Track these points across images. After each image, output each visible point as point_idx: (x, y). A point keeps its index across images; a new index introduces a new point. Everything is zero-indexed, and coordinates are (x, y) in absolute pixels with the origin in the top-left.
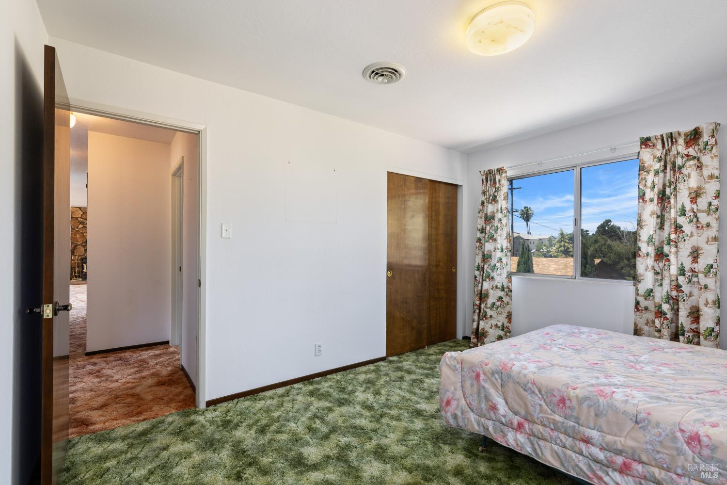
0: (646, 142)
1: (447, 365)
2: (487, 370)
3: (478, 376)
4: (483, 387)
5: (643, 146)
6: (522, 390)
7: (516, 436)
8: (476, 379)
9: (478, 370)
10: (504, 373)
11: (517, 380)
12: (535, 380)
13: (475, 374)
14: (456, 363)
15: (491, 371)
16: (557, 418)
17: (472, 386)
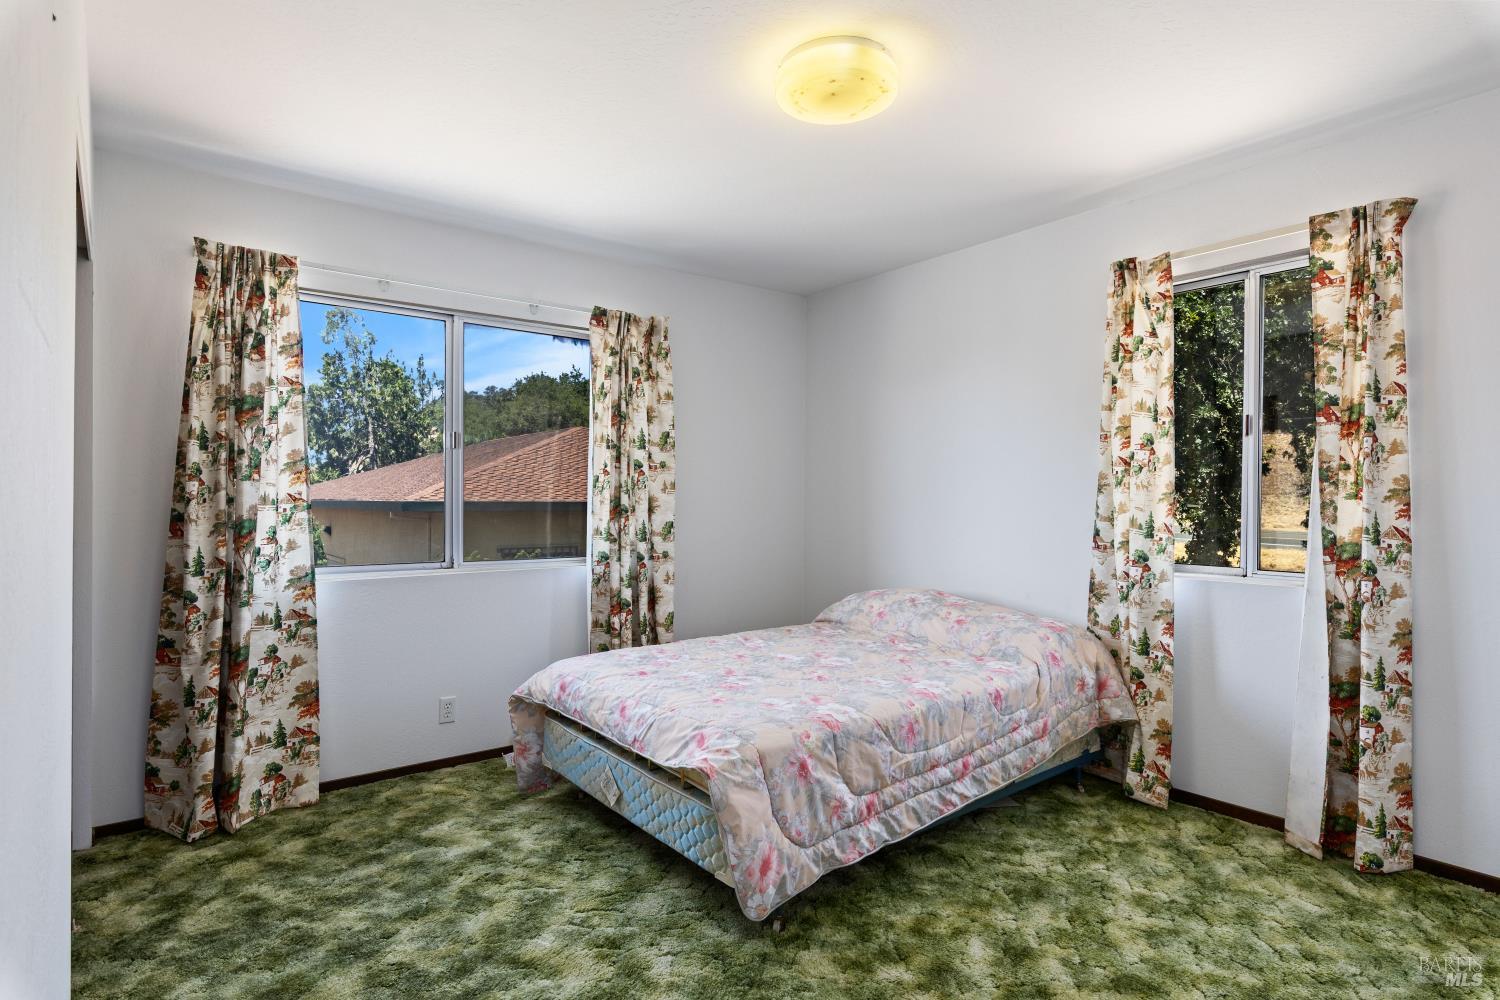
0: (599, 316)
1: (737, 785)
2: (814, 746)
3: (803, 767)
4: (818, 781)
5: (594, 322)
6: (867, 745)
7: (868, 829)
8: (801, 775)
9: (800, 755)
10: (838, 736)
11: (860, 733)
12: (877, 718)
13: (795, 769)
14: (753, 770)
15: (820, 744)
16: (910, 757)
17: (796, 793)
